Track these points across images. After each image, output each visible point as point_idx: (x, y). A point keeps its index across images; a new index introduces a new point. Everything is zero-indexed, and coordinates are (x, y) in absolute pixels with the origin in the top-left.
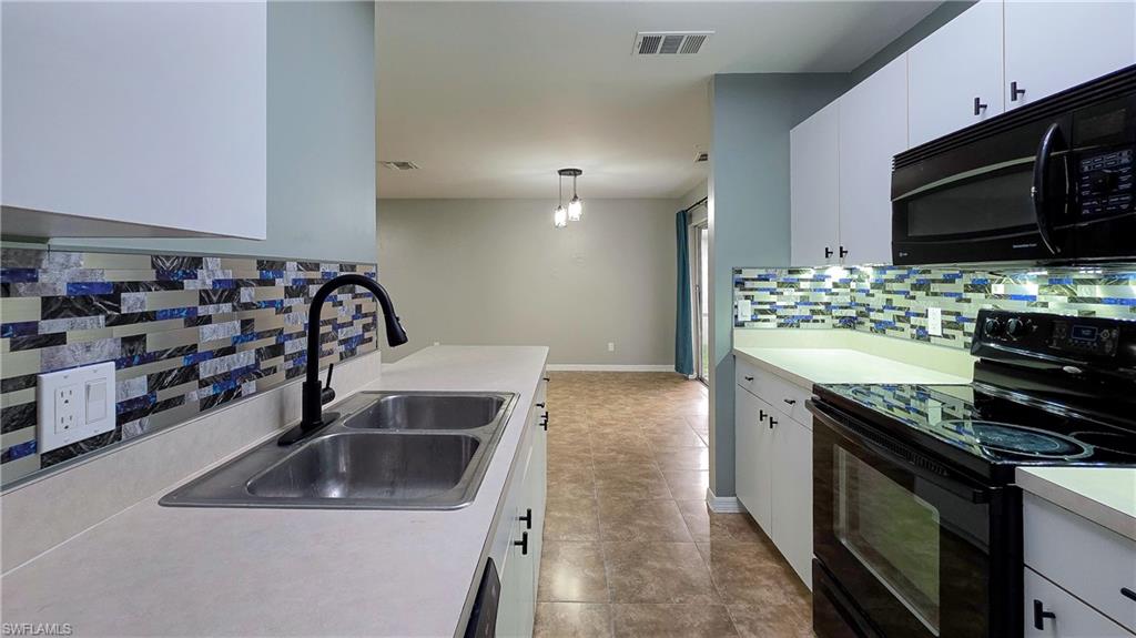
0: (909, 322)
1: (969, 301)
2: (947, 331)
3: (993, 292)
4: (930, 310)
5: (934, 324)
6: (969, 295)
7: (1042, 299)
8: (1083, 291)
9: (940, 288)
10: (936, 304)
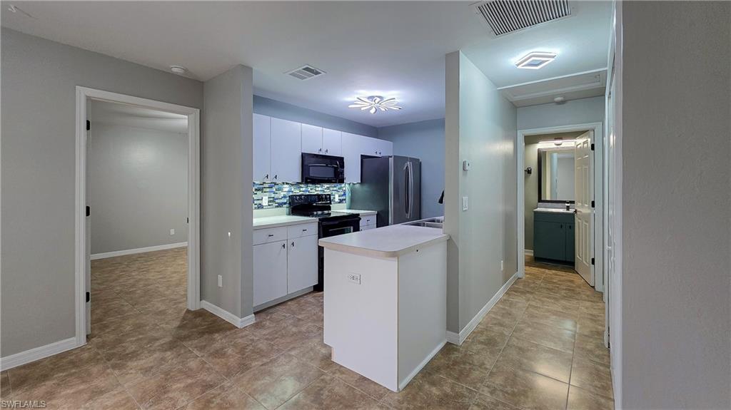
0: (254, 203)
1: (277, 193)
2: (270, 204)
3: (284, 190)
4: (264, 198)
5: (265, 202)
7: (294, 191)
8: (317, 189)
9: (268, 190)
10: (266, 196)
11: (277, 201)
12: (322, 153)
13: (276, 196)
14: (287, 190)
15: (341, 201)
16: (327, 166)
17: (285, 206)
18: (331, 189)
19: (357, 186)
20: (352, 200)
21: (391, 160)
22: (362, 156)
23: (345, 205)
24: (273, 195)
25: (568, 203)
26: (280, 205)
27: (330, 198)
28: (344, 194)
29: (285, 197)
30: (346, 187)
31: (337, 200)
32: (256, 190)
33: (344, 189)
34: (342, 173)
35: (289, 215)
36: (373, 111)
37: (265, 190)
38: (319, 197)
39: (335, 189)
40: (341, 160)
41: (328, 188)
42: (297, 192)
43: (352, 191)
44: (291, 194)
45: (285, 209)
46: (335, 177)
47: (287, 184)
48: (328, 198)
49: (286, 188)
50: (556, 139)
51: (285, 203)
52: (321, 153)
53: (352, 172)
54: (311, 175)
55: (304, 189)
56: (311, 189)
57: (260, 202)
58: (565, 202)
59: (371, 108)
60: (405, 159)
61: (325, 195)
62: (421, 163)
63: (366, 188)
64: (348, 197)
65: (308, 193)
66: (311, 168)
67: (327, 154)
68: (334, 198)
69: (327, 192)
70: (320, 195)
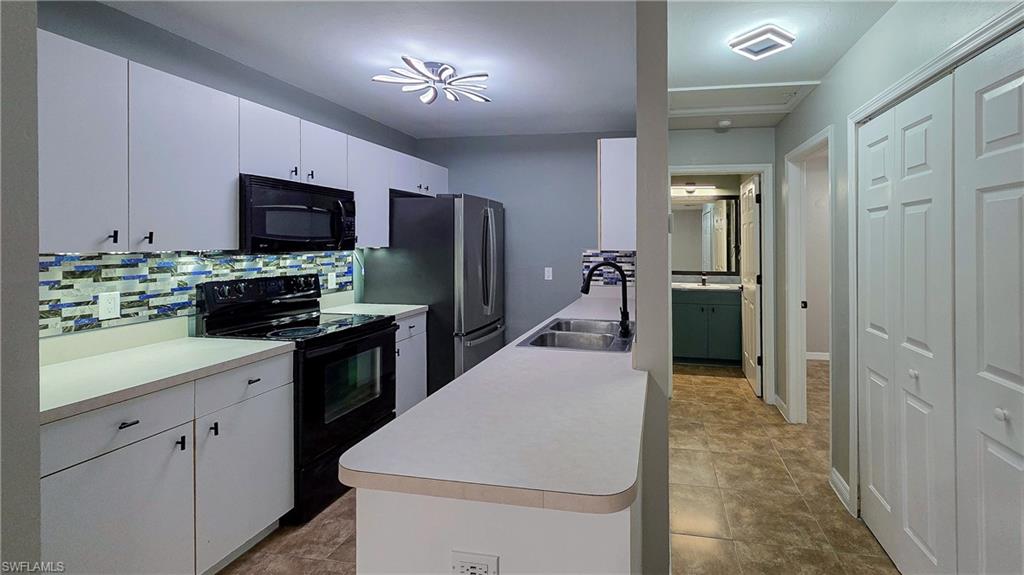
0: (60, 315)
1: (155, 280)
2: (124, 312)
3: (179, 271)
4: (101, 295)
5: (107, 309)
6: (154, 276)
7: (215, 272)
8: (282, 263)
9: (120, 272)
10: (113, 289)
11: (154, 302)
12: (302, 178)
13: (151, 288)
14: (190, 268)
15: (342, 287)
16: (310, 210)
17: (186, 311)
18: (319, 261)
19: (381, 254)
20: (367, 282)
21: (459, 204)
22: (391, 191)
23: (351, 294)
24: (139, 287)
25: (704, 275)
26: (166, 312)
27: (317, 281)
28: (350, 272)
29: (182, 288)
30: (354, 257)
31: (332, 283)
32: (67, 275)
33: (349, 259)
34: (351, 227)
35: (198, 334)
36: (426, 98)
37: (105, 273)
38: (289, 283)
39: (326, 261)
40: (348, 197)
41: (311, 260)
42: (224, 273)
43: (369, 265)
44: (203, 279)
45: (183, 322)
46: (333, 236)
47: (190, 253)
48: (313, 284)
49: (188, 265)
50: (688, 184)
51: (183, 306)
52: (295, 179)
53: (372, 225)
54: (268, 231)
55: (244, 265)
56: (266, 264)
57: (86, 310)
58: (700, 273)
59: (423, 91)
60: (482, 202)
61: (306, 277)
62: (504, 210)
63: (400, 259)
64: (357, 276)
65: (255, 275)
66: (268, 213)
67: (312, 182)
68: (326, 281)
69: (310, 269)
70: (291, 277)
